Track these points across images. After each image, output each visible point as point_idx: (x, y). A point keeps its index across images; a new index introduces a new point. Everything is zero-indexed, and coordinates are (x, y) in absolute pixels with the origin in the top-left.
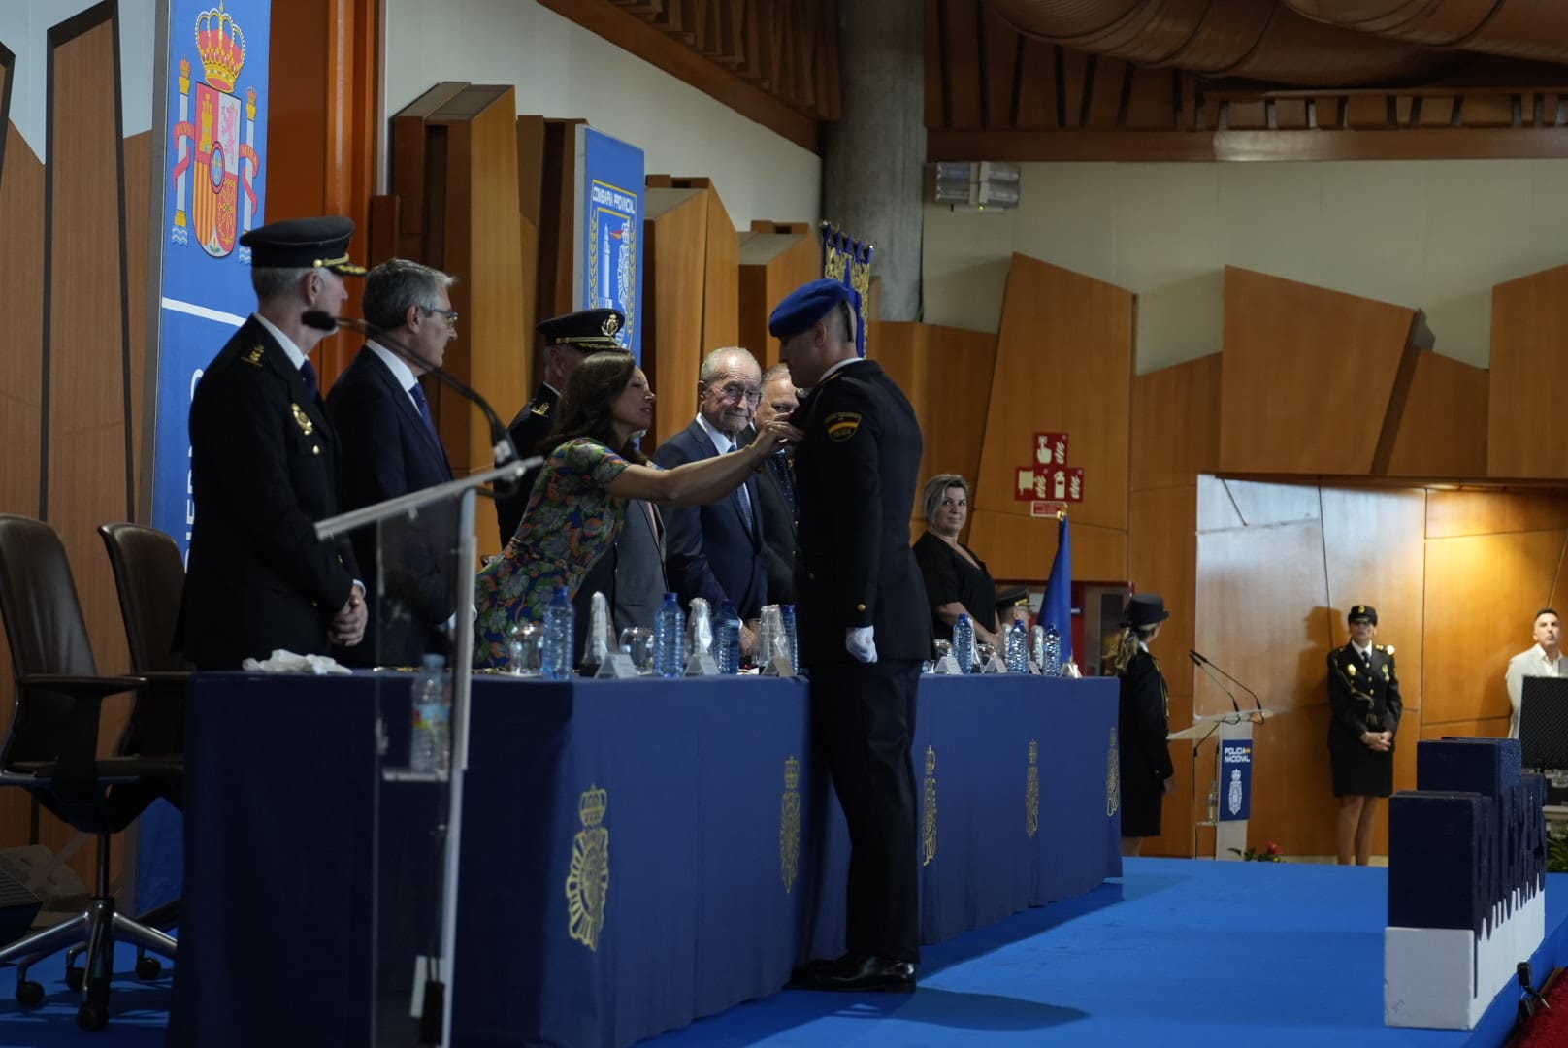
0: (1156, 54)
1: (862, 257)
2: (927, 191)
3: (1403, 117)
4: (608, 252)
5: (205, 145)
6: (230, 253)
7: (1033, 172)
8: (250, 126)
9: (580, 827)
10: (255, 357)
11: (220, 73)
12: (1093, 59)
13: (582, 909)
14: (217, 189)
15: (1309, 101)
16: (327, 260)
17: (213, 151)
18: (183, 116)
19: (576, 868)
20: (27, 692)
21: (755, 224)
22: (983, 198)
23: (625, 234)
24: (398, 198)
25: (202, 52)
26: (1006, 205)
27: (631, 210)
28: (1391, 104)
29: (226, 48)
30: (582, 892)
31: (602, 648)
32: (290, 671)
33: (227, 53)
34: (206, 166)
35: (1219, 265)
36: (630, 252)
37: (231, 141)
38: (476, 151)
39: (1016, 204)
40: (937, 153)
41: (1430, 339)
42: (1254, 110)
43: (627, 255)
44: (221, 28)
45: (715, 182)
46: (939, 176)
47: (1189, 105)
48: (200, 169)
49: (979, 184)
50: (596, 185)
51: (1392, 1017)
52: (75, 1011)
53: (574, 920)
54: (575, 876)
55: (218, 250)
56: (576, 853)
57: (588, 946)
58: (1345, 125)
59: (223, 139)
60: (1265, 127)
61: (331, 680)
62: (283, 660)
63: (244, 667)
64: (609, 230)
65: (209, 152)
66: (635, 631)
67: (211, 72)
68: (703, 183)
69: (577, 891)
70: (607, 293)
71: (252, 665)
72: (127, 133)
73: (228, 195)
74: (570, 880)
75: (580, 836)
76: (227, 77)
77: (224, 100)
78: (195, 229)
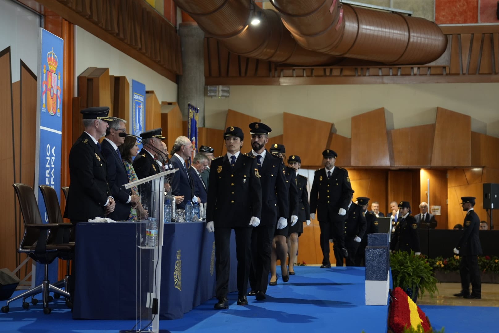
0: (265, 58)
1: (197, 111)
2: (205, 93)
3: (328, 74)
4: (137, 111)
5: (49, 87)
6: (55, 114)
7: (233, 88)
8: (59, 81)
9: (177, 260)
10: (86, 142)
11: (52, 68)
12: (248, 59)
13: (178, 280)
14: (52, 98)
15: (304, 69)
16: (100, 117)
17: (51, 88)
18: (44, 80)
19: (176, 270)
20: (28, 229)
21: (163, 102)
22: (220, 95)
23: (142, 107)
24: (80, 98)
25: (48, 63)
26: (226, 97)
27: (143, 100)
28: (325, 70)
29: (54, 61)
30: (177, 276)
31: (174, 215)
32: (101, 222)
33: (54, 63)
34: (50, 92)
35: (282, 112)
36: (143, 111)
37: (55, 85)
38: (100, 85)
39: (228, 96)
40: (207, 84)
41: (336, 131)
42: (289, 72)
43: (142, 112)
44: (52, 56)
45: (155, 92)
46: (209, 89)
47: (273, 70)
48: (48, 92)
49: (219, 91)
50: (135, 94)
51: (367, 303)
52: (43, 310)
53: (176, 283)
54: (176, 272)
55: (52, 114)
56: (176, 266)
57: (179, 289)
58: (313, 75)
59: (53, 85)
60: (293, 76)
61: (111, 224)
62: (98, 220)
63: (88, 221)
64: (138, 106)
65: (50, 88)
66: (179, 210)
67: (51, 68)
68: (152, 92)
69: (176, 276)
70: (137, 122)
71: (91, 221)
72: (13, 82)
73: (54, 99)
74: (175, 273)
75: (177, 262)
76: (54, 69)
77: (54, 75)
78: (47, 108)
